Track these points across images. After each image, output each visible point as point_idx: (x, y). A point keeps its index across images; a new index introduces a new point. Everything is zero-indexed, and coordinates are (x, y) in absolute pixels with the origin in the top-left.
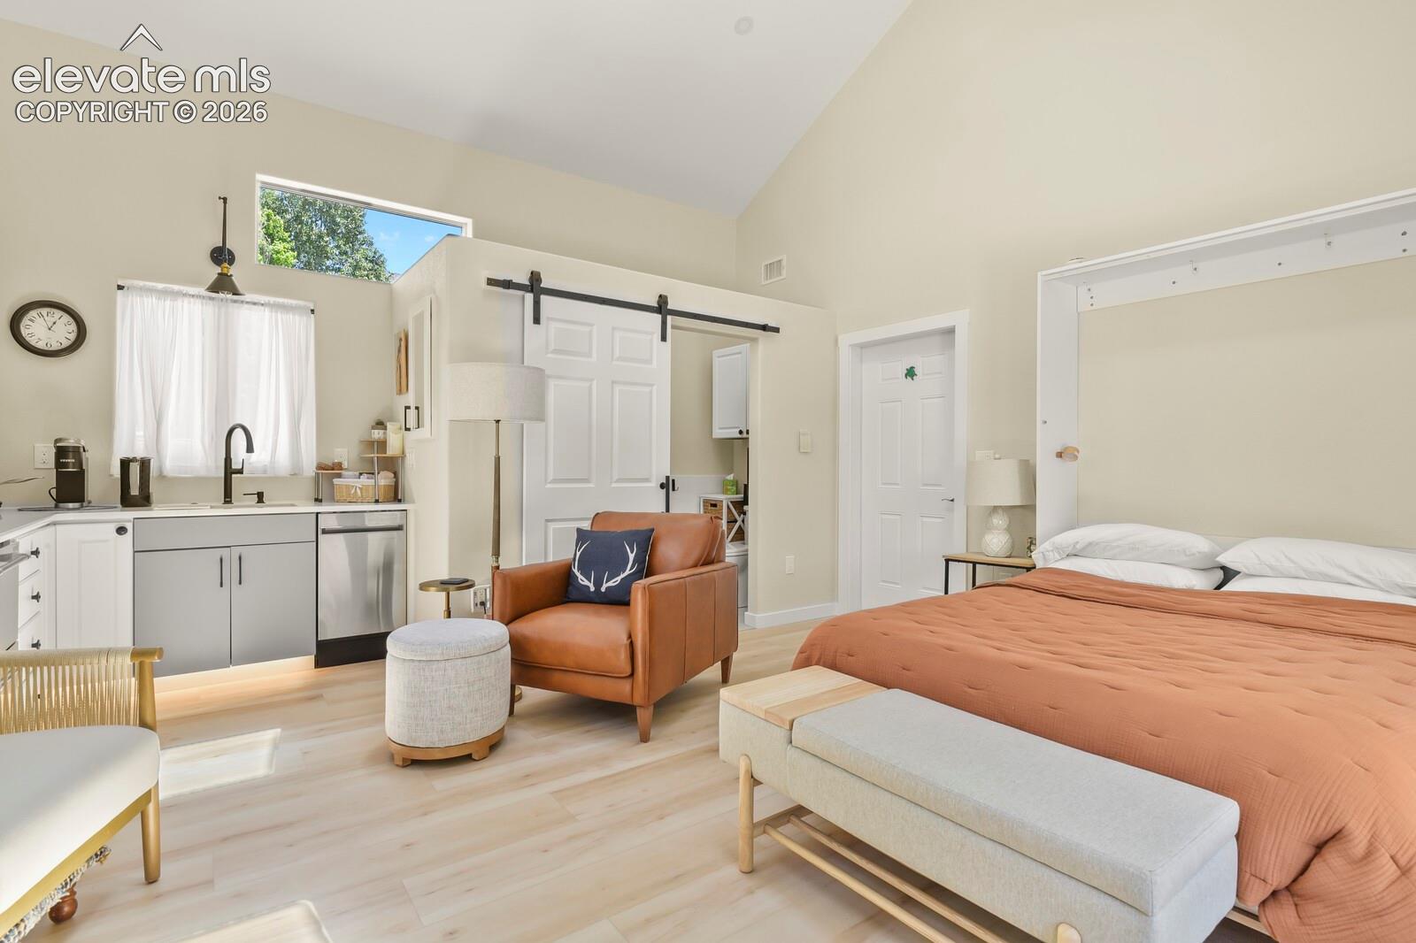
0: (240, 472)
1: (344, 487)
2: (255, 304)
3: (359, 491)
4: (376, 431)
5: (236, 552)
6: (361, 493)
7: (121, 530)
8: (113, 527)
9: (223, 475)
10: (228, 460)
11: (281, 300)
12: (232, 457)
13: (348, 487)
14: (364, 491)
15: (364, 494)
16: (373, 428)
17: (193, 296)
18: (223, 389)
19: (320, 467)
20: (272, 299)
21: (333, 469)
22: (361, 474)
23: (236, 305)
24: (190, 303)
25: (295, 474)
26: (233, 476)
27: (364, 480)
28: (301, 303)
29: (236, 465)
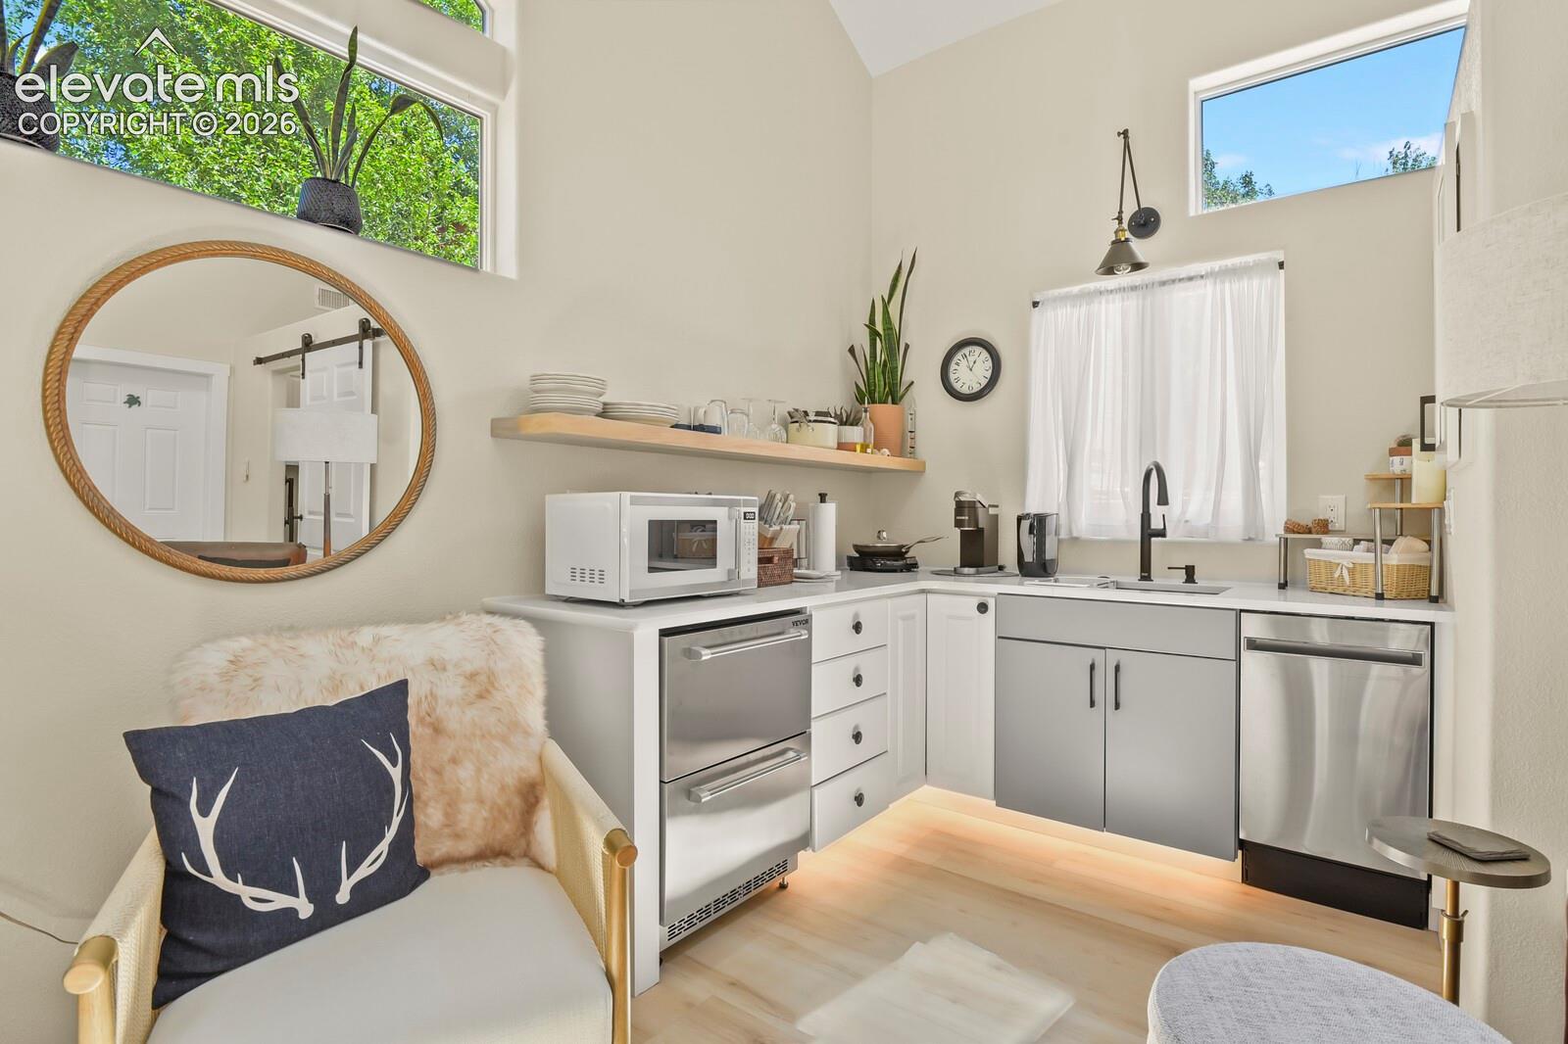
0: (1162, 533)
1: (1322, 564)
2: (1190, 279)
3: (1345, 573)
4: (1397, 459)
5: (1113, 657)
6: (1353, 579)
7: (983, 608)
8: (975, 602)
9: (1139, 539)
10: (1146, 517)
11: (1230, 262)
12: (1151, 512)
13: (1331, 566)
14: (1358, 576)
15: (1358, 581)
16: (1393, 453)
17: (1112, 291)
18: (1149, 417)
19: (1291, 528)
20: (1216, 265)
21: (1310, 532)
22: (1357, 542)
23: (1166, 288)
24: (1107, 302)
25: (1250, 539)
26: (1153, 539)
27: (1361, 555)
28: (1263, 256)
29: (1156, 524)
